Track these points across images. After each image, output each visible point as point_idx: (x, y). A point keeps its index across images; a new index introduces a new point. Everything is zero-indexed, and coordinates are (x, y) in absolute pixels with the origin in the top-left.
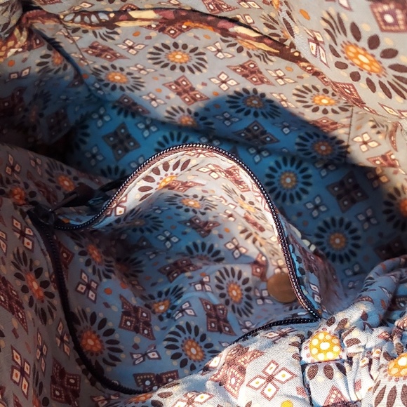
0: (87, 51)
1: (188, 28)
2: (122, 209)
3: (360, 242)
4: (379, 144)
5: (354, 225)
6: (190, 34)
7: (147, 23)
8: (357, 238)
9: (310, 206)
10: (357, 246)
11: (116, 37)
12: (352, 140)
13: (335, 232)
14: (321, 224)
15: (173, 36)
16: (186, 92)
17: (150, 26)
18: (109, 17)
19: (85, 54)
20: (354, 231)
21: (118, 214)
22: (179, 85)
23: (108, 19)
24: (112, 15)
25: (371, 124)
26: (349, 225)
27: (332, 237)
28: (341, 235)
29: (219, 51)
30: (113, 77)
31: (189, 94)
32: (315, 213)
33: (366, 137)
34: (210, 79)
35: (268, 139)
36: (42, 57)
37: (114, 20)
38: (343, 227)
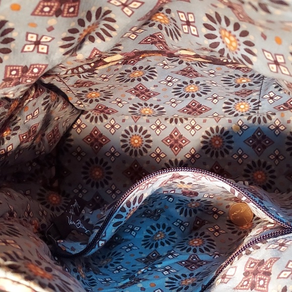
0: (73, 86)
1: (143, 58)
2: (103, 242)
3: (275, 174)
4: (281, 97)
5: (269, 163)
6: (145, 60)
7: (116, 63)
8: (273, 171)
9: (236, 157)
10: (274, 177)
11: (95, 75)
12: (262, 97)
13: (256, 170)
14: (245, 167)
15: (133, 64)
16: (142, 93)
17: (118, 64)
18: (91, 66)
19: (71, 88)
20: (270, 167)
21: (100, 245)
22: (138, 90)
23: (90, 68)
24: (93, 65)
25: (274, 86)
26: (265, 164)
27: (255, 175)
28: (261, 172)
29: (165, 65)
30: (91, 95)
31: (145, 95)
32: (240, 161)
33: (272, 94)
34: (159, 82)
35: (203, 109)
36: (44, 99)
37: (95, 67)
38: (261, 166)
